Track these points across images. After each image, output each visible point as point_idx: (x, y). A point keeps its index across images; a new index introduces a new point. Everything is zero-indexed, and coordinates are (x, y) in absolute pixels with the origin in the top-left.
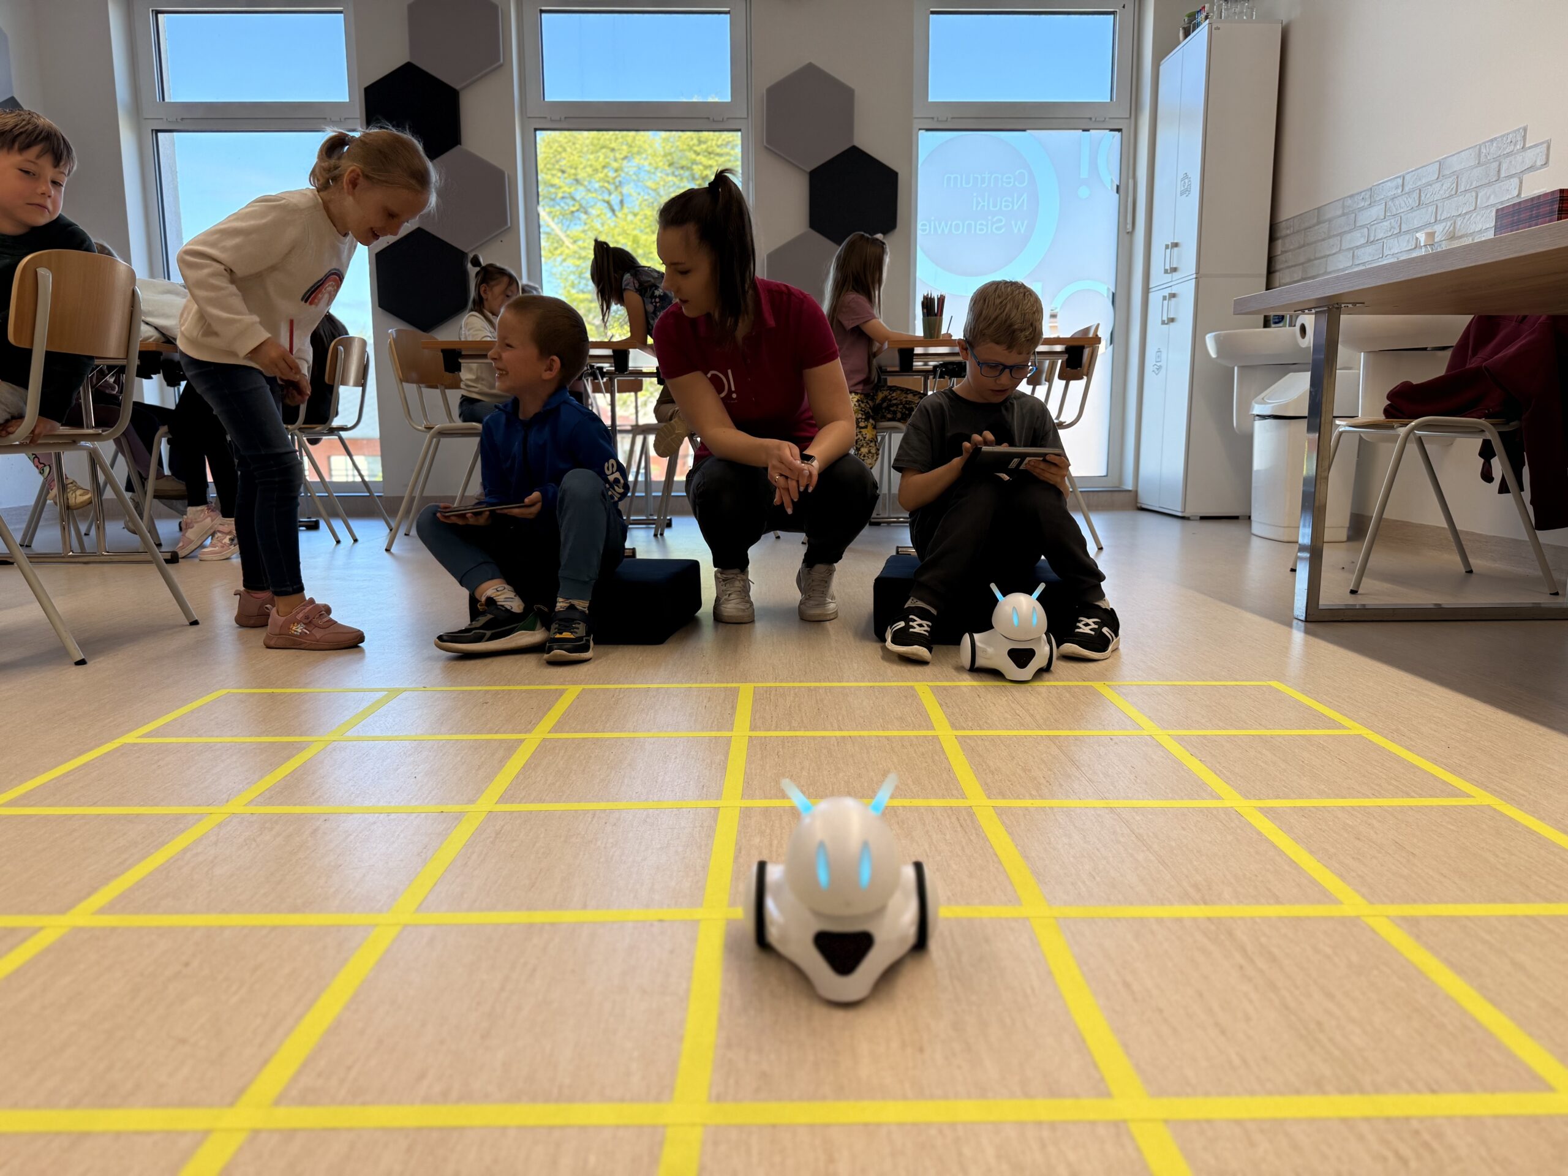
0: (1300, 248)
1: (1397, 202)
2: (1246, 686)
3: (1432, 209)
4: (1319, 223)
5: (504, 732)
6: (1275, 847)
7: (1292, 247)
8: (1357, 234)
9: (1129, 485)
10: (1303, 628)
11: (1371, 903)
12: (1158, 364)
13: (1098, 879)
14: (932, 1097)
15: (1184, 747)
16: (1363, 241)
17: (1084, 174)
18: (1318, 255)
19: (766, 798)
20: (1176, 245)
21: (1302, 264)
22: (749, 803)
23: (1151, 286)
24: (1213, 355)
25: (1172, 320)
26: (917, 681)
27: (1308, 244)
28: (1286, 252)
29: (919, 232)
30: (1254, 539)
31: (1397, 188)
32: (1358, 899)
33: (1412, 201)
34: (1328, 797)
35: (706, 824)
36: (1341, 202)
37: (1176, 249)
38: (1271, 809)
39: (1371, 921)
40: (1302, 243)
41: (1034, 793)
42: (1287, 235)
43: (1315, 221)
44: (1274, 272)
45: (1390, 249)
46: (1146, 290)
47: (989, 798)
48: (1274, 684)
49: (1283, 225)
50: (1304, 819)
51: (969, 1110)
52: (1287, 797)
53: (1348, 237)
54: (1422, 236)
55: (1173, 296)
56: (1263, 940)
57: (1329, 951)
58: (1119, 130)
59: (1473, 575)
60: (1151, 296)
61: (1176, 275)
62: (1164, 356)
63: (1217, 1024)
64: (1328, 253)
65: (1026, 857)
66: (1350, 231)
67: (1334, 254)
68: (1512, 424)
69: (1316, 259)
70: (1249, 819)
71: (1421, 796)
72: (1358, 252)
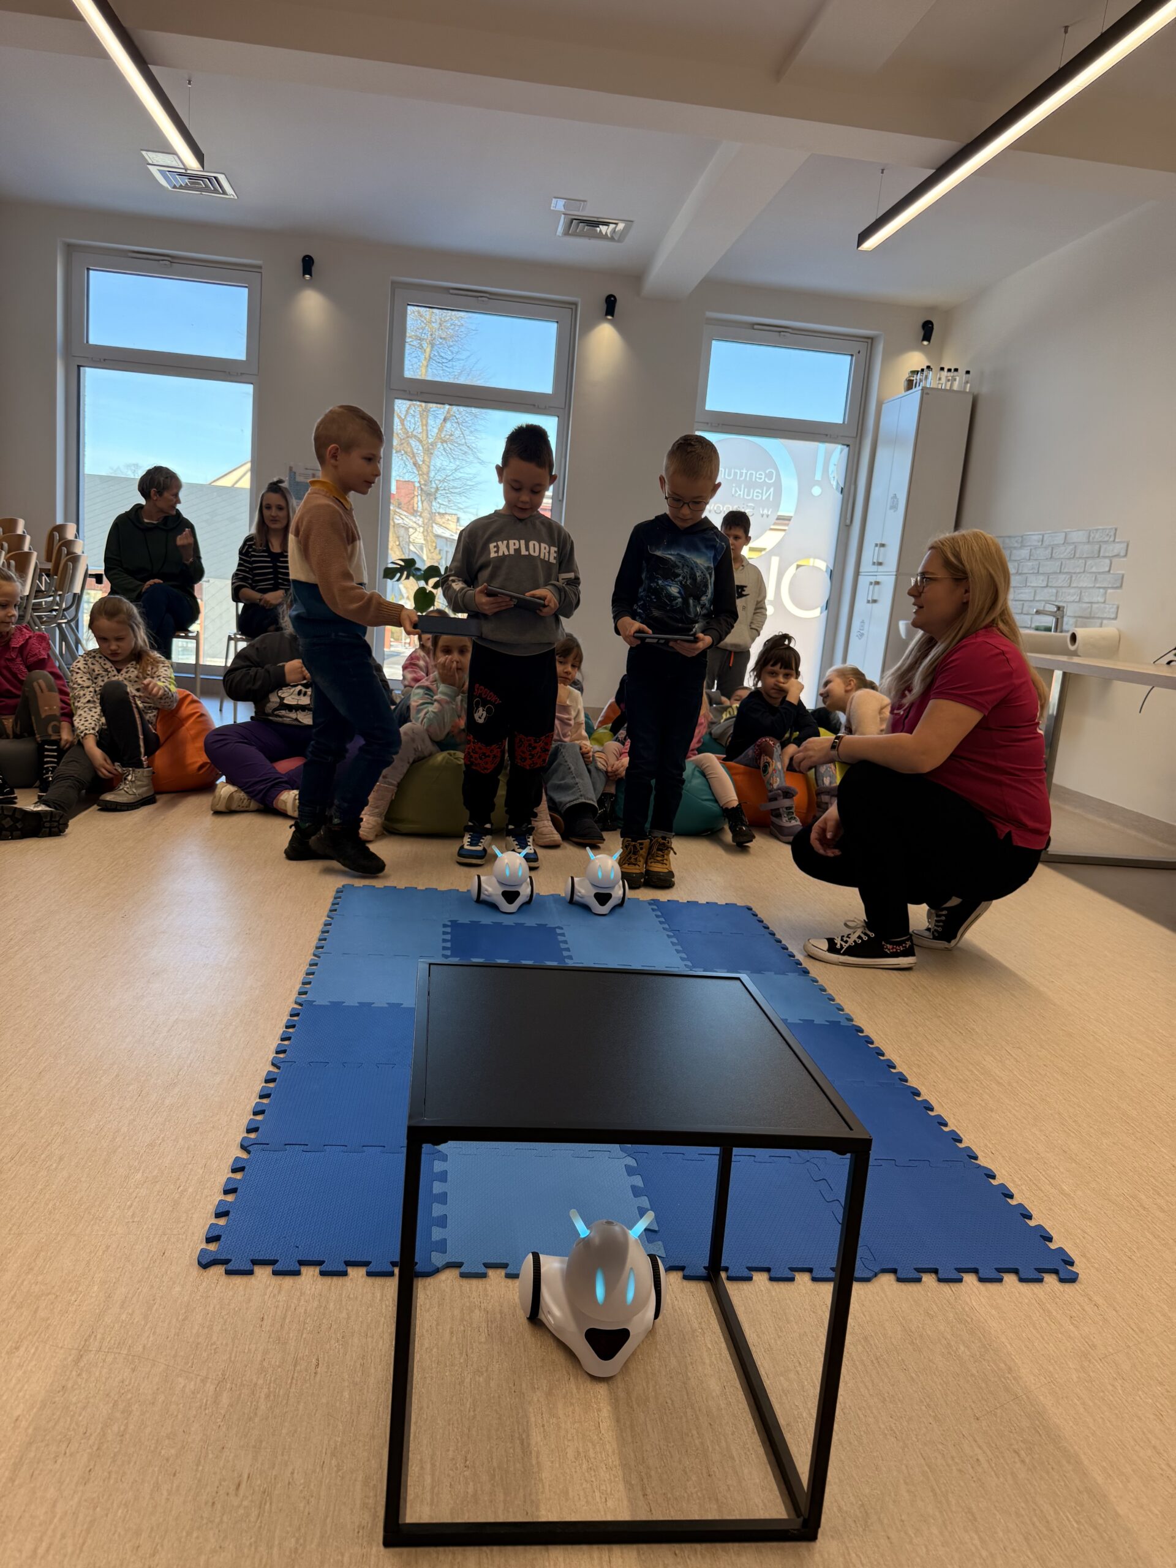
1: (1038, 552)
12: (862, 629)
17: (818, 476)
20: (883, 545)
23: (861, 570)
25: (875, 602)
46: (857, 573)
55: (877, 583)
58: (848, 446)
60: (861, 578)
61: (881, 568)
62: (866, 627)
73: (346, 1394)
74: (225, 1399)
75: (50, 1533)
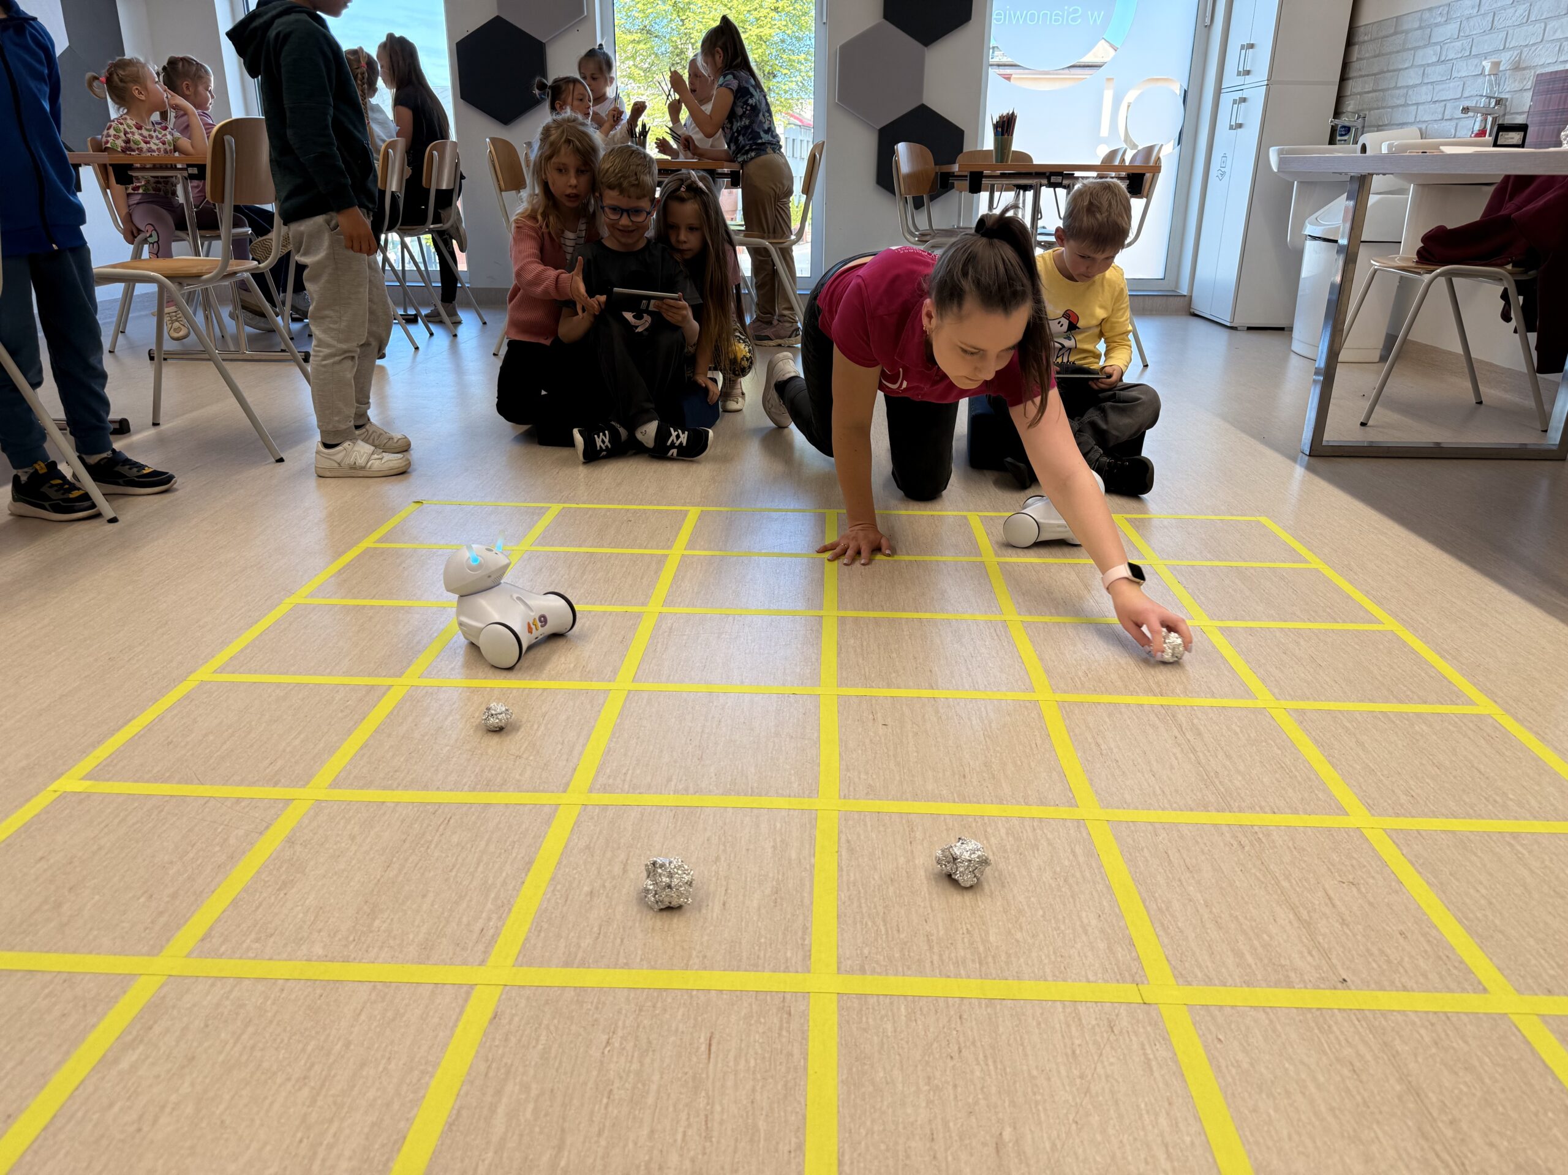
0: (1375, 57)
1: (1472, 24)
2: (1238, 521)
3: (1503, 35)
4: (1395, 33)
5: (652, 548)
6: (1222, 657)
7: (1367, 55)
8: (1429, 51)
9: (1184, 291)
10: (1305, 463)
11: (1278, 699)
12: (1223, 169)
13: (1090, 676)
14: (970, 802)
15: (1175, 575)
16: (1435, 59)
18: (1391, 68)
19: (855, 610)
20: (1252, 46)
21: (1375, 75)
22: (842, 613)
23: (1223, 87)
24: (1275, 169)
25: (1240, 126)
26: (970, 511)
27: (1383, 55)
28: (1361, 59)
29: (994, 22)
30: (1293, 356)
31: (1473, 8)
32: (1269, 696)
33: (1486, 23)
34: (1274, 620)
35: (814, 629)
36: (1419, 14)
37: (1251, 51)
38: (1229, 629)
39: (1273, 712)
40: (1377, 52)
41: (1053, 611)
42: (1364, 42)
43: (1392, 31)
44: (1348, 79)
45: (1458, 72)
46: (1218, 90)
47: (1019, 614)
48: (1263, 520)
49: (1362, 30)
50: (1250, 637)
51: (991, 810)
52: (1243, 619)
53: (1420, 53)
54: (1487, 65)
55: (1244, 100)
56: (1196, 721)
57: (1238, 730)
59: (1482, 407)
60: (1223, 97)
61: (1248, 79)
62: (1229, 162)
63: (1151, 771)
64: (1400, 67)
65: (1041, 659)
66: (1425, 46)
67: (1406, 69)
68: (1531, 273)
69: (1388, 71)
70: (1210, 636)
71: (1344, 622)
72: (1429, 70)
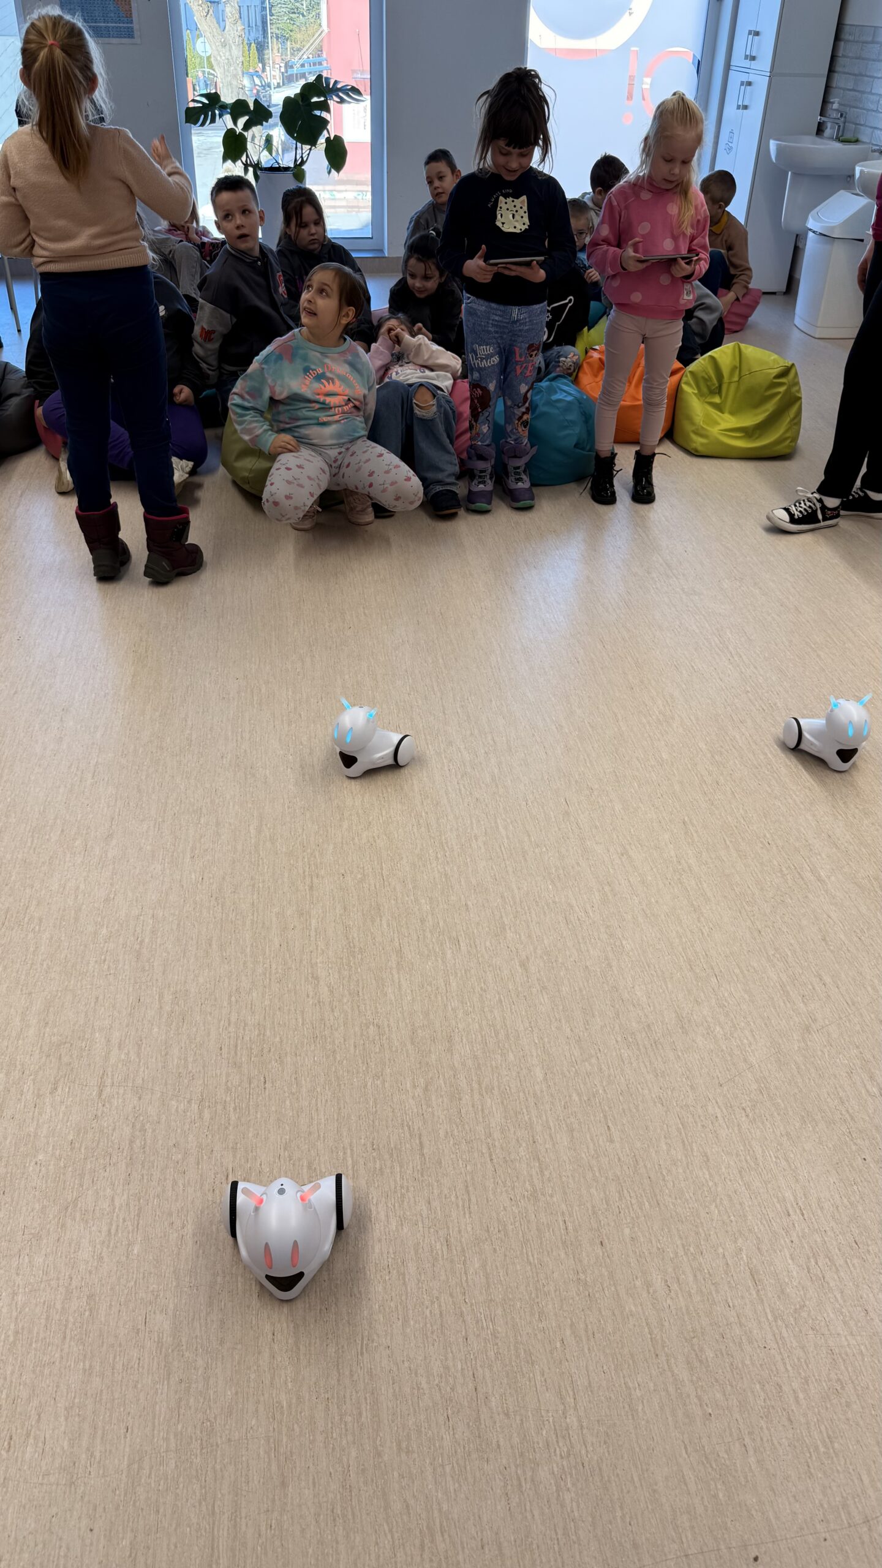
0: (856, 58)
7: (850, 55)
12: (730, 145)
20: (757, 34)
21: (855, 75)
24: (774, 160)
25: (746, 107)
27: (863, 59)
28: (846, 56)
37: (756, 38)
40: (858, 54)
43: (869, 38)
44: (834, 72)
46: (728, 67)
49: (847, 29)
55: (749, 84)
62: (735, 139)
64: (875, 75)
67: (879, 78)
69: (866, 75)
73: (288, 1103)
74: (207, 1115)
75: (115, 1218)
